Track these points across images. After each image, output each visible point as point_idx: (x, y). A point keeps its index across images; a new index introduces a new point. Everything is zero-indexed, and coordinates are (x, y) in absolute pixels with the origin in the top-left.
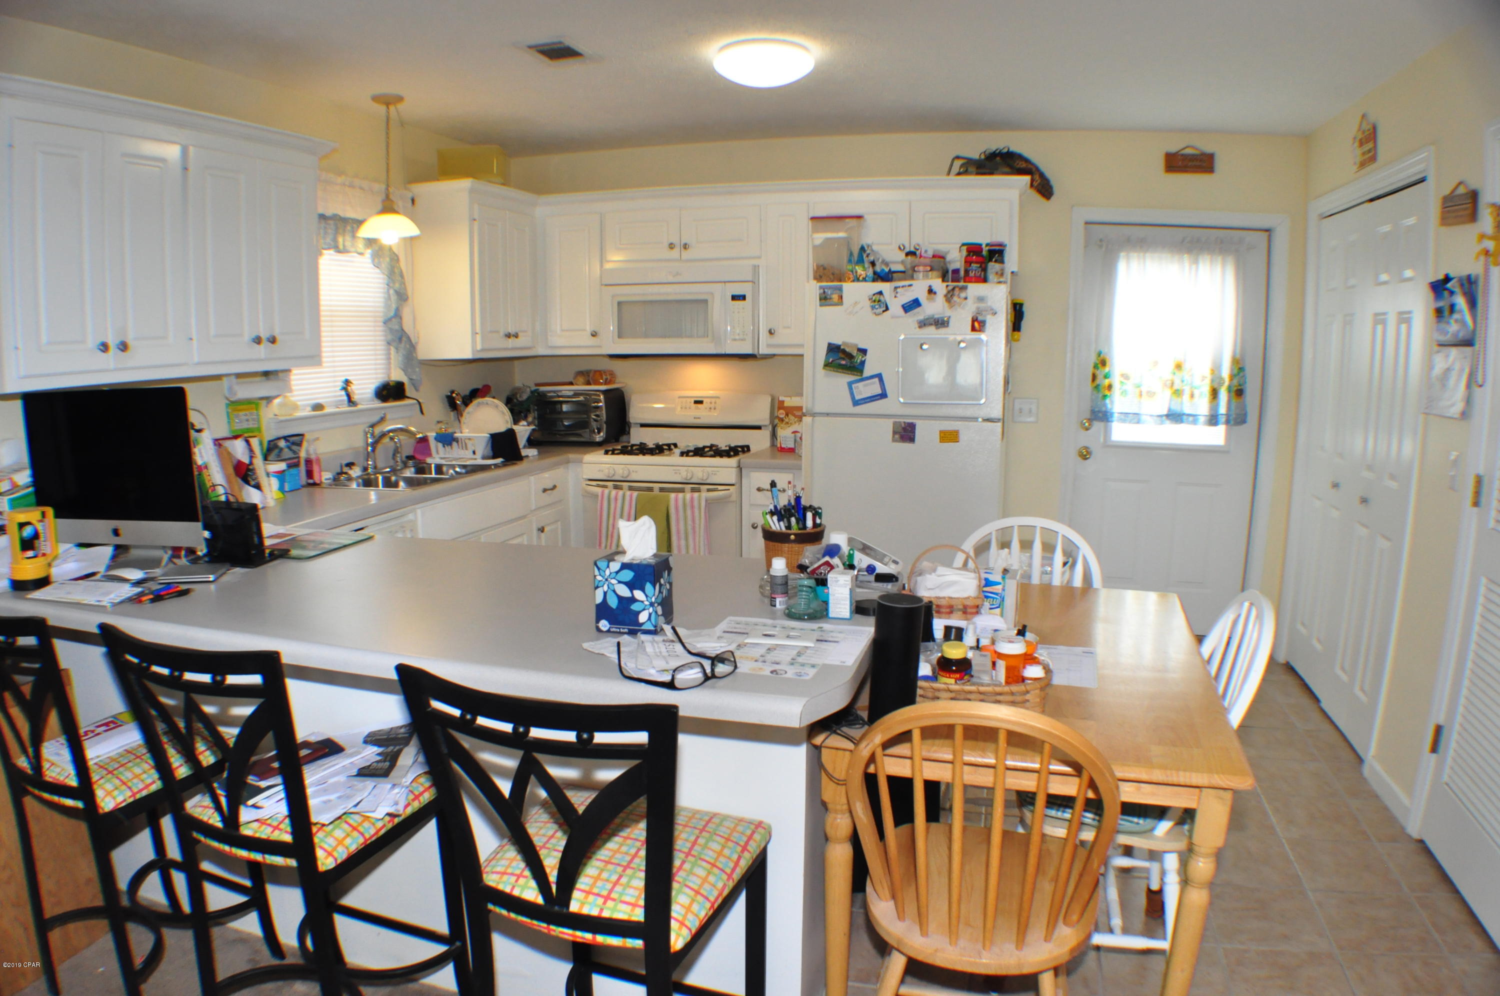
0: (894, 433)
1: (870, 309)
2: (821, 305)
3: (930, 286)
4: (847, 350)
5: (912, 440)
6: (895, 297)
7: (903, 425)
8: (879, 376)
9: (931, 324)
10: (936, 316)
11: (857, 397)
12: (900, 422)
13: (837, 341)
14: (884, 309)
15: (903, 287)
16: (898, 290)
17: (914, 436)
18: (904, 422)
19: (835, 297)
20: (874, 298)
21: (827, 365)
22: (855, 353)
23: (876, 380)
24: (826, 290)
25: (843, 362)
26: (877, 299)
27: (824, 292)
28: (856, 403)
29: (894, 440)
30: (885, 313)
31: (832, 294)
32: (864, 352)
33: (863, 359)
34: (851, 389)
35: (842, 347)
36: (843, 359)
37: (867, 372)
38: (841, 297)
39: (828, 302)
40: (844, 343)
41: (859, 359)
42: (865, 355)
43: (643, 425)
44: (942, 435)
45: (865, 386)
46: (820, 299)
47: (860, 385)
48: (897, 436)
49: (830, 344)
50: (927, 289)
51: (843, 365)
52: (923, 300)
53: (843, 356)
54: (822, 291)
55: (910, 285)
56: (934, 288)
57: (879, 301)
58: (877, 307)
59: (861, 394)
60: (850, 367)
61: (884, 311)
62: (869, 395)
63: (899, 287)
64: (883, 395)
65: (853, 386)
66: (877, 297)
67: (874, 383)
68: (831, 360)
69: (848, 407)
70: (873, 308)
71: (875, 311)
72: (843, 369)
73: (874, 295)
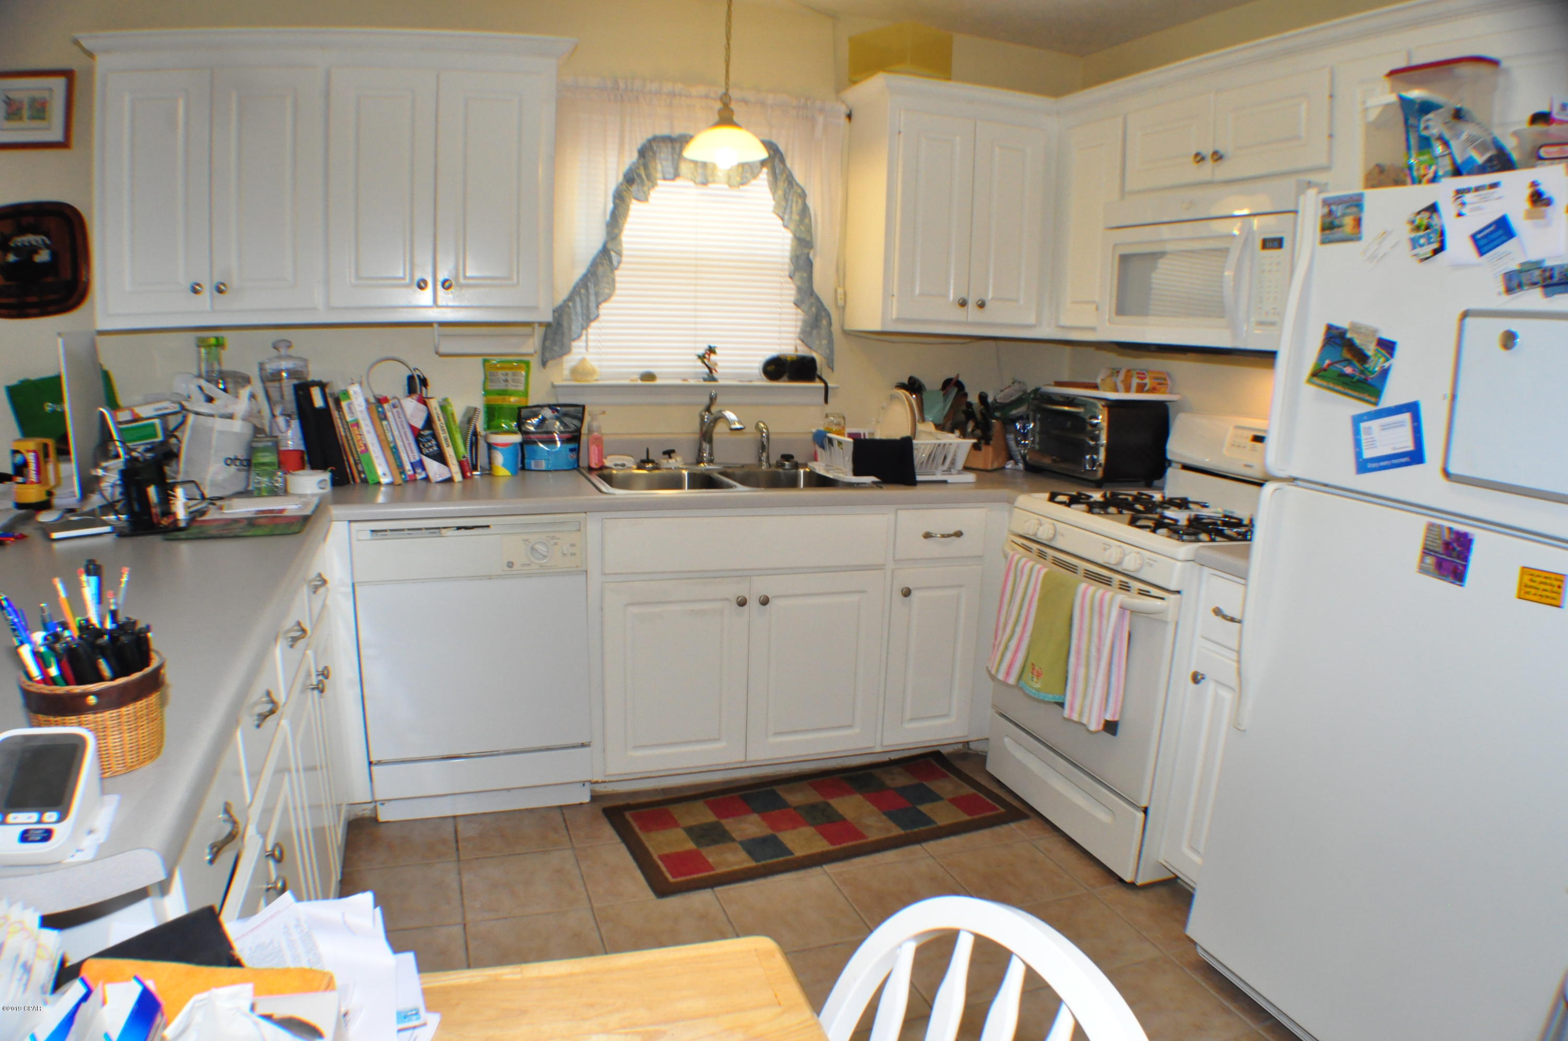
0: (1426, 551)
1: (1407, 245)
2: (1323, 242)
3: (1534, 184)
4: (1357, 342)
5: (1457, 575)
6: (1460, 215)
7: (1447, 536)
8: (1413, 409)
9: (1535, 284)
10: (1548, 264)
11: (1367, 454)
12: (1440, 527)
13: (1342, 322)
14: (1436, 246)
15: (1477, 189)
16: (1467, 198)
17: (1465, 567)
18: (1450, 529)
19: (1348, 221)
20: (1417, 222)
21: (1318, 374)
22: (1371, 349)
23: (1406, 417)
24: (1334, 208)
25: (1348, 370)
26: (1425, 222)
27: (1330, 212)
28: (1364, 466)
29: (1423, 570)
30: (1439, 256)
31: (1344, 215)
32: (1388, 347)
33: (1387, 365)
34: (1356, 432)
35: (1349, 335)
36: (1348, 362)
37: (1389, 398)
38: (1358, 222)
39: (1337, 233)
40: (1355, 327)
41: (1377, 363)
42: (1392, 355)
43: (1186, 467)
44: (1526, 579)
45: (1384, 428)
46: (1324, 229)
47: (1375, 424)
48: (1430, 560)
49: (1330, 327)
50: (1528, 191)
51: (1347, 375)
52: (1518, 222)
53: (1349, 356)
54: (1326, 210)
55: (1494, 186)
56: (1547, 189)
57: (1428, 227)
58: (1422, 241)
59: (1373, 444)
60: (1359, 381)
61: (1436, 252)
62: (1388, 451)
63: (1468, 190)
64: (1416, 456)
65: (1363, 425)
66: (1424, 219)
67: (1401, 424)
68: (1327, 362)
69: (1349, 477)
70: (1414, 243)
71: (1419, 250)
72: (1345, 384)
73: (1419, 213)
